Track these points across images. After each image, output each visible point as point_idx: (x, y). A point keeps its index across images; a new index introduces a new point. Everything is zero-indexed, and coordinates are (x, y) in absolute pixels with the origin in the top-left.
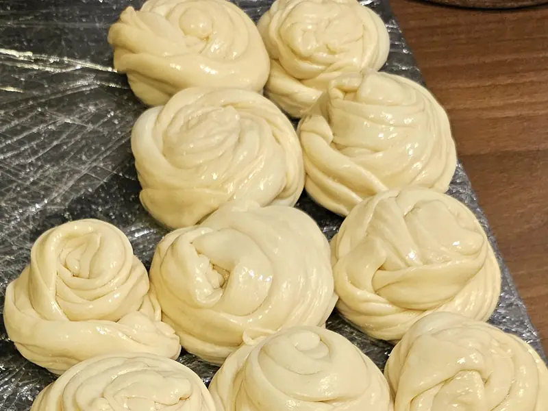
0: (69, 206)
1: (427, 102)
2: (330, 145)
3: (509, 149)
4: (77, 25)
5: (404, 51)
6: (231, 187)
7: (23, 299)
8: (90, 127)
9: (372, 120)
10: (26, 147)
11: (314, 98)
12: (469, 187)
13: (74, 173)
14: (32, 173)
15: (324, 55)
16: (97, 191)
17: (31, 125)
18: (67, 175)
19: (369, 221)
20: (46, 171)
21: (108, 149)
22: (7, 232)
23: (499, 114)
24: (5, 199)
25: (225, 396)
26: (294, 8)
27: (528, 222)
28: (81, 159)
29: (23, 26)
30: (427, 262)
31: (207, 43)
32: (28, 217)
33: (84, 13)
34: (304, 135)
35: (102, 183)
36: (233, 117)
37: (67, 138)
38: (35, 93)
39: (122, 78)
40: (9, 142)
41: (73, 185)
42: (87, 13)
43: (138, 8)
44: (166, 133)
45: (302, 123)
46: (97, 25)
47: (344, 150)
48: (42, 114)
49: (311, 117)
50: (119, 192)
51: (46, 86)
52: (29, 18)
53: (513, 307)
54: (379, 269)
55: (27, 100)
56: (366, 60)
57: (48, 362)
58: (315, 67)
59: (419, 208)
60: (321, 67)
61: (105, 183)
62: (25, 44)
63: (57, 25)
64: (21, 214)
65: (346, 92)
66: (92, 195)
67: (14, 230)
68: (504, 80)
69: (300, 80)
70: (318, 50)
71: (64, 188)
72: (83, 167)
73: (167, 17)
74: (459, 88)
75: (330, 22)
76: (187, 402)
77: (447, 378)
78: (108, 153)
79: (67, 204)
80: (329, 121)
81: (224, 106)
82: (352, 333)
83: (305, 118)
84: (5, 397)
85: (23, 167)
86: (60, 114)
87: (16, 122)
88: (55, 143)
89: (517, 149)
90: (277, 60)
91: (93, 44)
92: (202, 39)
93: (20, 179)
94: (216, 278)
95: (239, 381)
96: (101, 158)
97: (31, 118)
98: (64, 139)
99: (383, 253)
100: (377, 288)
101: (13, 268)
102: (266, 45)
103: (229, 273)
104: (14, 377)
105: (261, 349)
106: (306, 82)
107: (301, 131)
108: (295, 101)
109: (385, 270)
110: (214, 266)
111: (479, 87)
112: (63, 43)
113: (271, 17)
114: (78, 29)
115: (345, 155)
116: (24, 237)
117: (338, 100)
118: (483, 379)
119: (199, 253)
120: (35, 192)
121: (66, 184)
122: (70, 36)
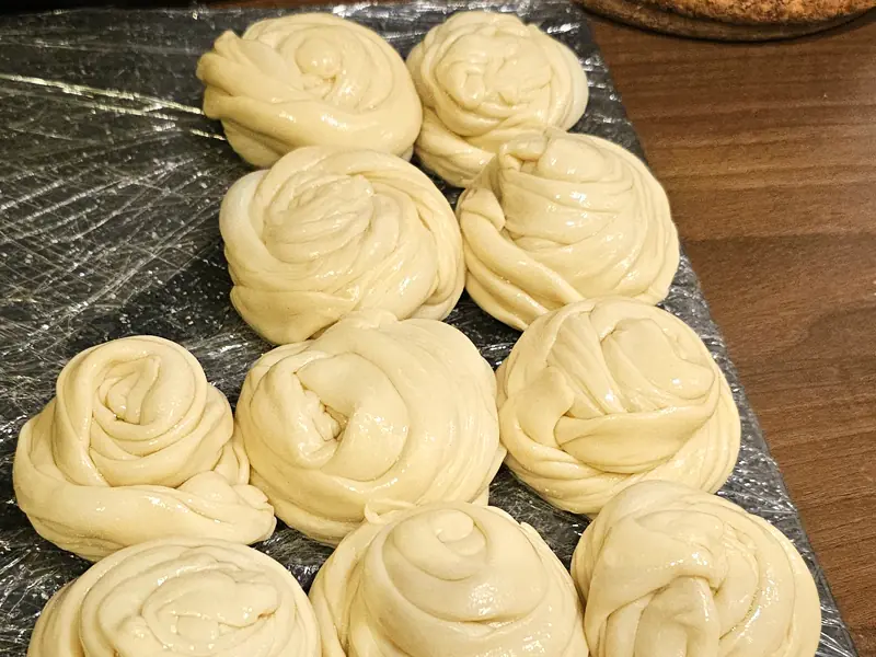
0: (127, 305)
1: (637, 177)
2: (501, 233)
3: (755, 234)
4: (159, 49)
5: (611, 98)
6: (356, 292)
7: (43, 448)
8: (167, 192)
9: (558, 202)
10: (72, 218)
11: (481, 163)
12: (698, 290)
13: (139, 258)
14: (77, 257)
15: (496, 108)
16: (169, 284)
17: (83, 187)
18: (129, 259)
19: (550, 346)
20: (98, 254)
21: (190, 224)
22: (33, 341)
23: (741, 185)
24: (35, 292)
25: (335, 602)
26: (456, 41)
27: (782, 337)
28: (149, 238)
29: (83, 48)
30: (632, 409)
31: (332, 87)
32: (66, 321)
33: (168, 34)
34: (465, 217)
35: (178, 272)
36: (363, 191)
37: (133, 205)
38: (91, 142)
39: (216, 125)
40: (48, 210)
41: (135, 275)
42: (173, 33)
43: (240, 33)
44: (267, 210)
45: (464, 199)
46: (187, 50)
47: (519, 241)
48: (99, 172)
49: (476, 191)
50: (202, 286)
51: (108, 133)
52: (92, 38)
53: (760, 464)
54: (565, 415)
55: (79, 152)
56: (555, 115)
57: (73, 544)
58: (482, 121)
59: (621, 329)
60: (489, 122)
61: (183, 272)
62: (83, 72)
63: (129, 48)
64: (56, 316)
65: (523, 161)
66: (161, 290)
67: (43, 338)
68: (747, 138)
69: (464, 137)
70: (488, 100)
71: (122, 279)
72: (152, 248)
73: (279, 49)
74: (687, 148)
75: (505, 61)
76: (271, 622)
77: (659, 586)
78: (190, 229)
79: (125, 301)
80: (500, 199)
81: (353, 175)
82: (527, 501)
83: (469, 190)
84: (6, 594)
85: (66, 246)
86: (124, 173)
87: (61, 182)
88: (114, 214)
89: (766, 234)
90: (432, 109)
91: (179, 76)
92: (325, 80)
93: (60, 264)
94: (329, 426)
95: (355, 583)
96: (180, 237)
97: (82, 177)
98: (129, 207)
99: (570, 394)
100: (561, 442)
101: (37, 395)
102: (417, 88)
103: (347, 418)
104: (22, 562)
105: (389, 536)
106: (472, 140)
107: (461, 210)
108: (456, 165)
109: (573, 417)
110: (326, 409)
111: (712, 147)
112: (137, 73)
113: (425, 53)
114: (161, 55)
115: (522, 248)
116: (58, 350)
117: (512, 171)
118: (712, 588)
119: (305, 388)
120: (80, 284)
121: (125, 273)
122: (147, 65)
